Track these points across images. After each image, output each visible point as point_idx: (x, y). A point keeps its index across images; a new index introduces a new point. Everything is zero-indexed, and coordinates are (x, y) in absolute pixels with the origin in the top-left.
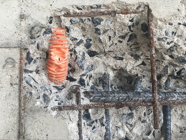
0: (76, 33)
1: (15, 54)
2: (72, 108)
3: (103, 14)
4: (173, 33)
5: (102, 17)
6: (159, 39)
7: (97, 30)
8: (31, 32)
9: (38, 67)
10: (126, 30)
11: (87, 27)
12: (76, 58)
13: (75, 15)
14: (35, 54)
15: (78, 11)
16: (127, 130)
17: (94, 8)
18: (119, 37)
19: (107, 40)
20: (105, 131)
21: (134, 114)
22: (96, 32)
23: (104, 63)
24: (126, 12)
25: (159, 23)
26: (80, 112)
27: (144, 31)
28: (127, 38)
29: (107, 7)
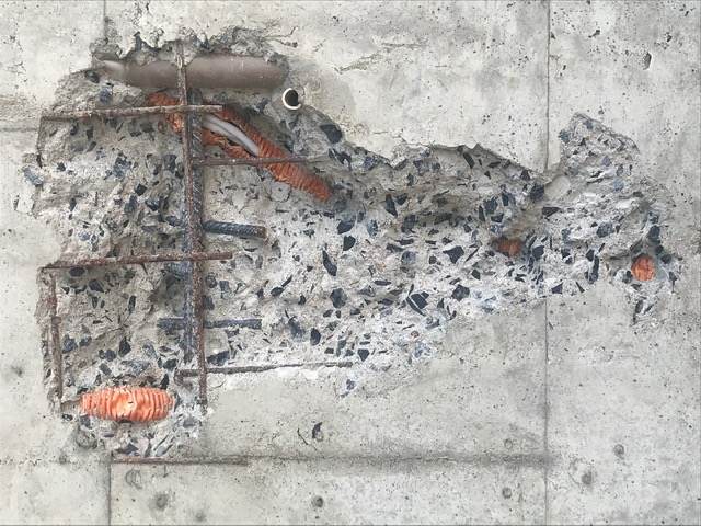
0: (88, 376)
1: (119, 471)
2: (203, 384)
3: (56, 337)
4: (85, 227)
5: (62, 336)
6: (95, 249)
7: (83, 343)
8: (86, 448)
9: (145, 436)
10: (84, 297)
11: (79, 358)
12: (129, 375)
13: (59, 379)
14: (122, 440)
15: (53, 376)
16: (247, 291)
17: (47, 350)
18: (94, 307)
19: (100, 326)
20: (246, 329)
21: (222, 279)
22: (88, 345)
23: (142, 327)
24: (53, 301)
25: (69, 251)
26: (211, 371)
27: (84, 271)
28: (96, 294)
29: (45, 331)
